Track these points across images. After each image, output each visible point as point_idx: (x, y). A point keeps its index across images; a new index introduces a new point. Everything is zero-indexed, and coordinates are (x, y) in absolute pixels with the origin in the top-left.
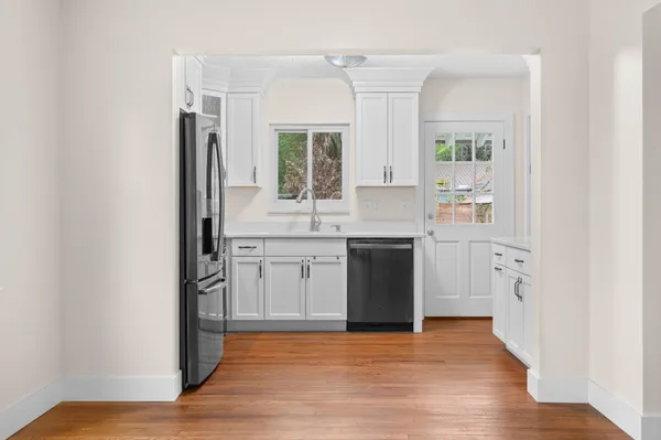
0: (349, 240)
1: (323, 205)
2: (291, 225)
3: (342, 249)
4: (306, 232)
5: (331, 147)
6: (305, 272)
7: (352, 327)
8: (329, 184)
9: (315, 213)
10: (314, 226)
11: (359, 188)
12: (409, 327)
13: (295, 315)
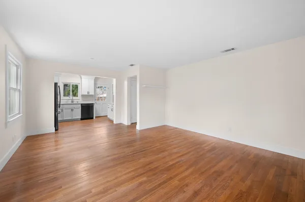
0: (81, 104)
1: (74, 98)
2: (66, 102)
3: (80, 106)
4: (71, 103)
5: (76, 87)
6: (72, 110)
7: (82, 119)
8: (75, 95)
9: (73, 99)
10: (72, 102)
11: (82, 95)
12: (93, 118)
13: (70, 118)
